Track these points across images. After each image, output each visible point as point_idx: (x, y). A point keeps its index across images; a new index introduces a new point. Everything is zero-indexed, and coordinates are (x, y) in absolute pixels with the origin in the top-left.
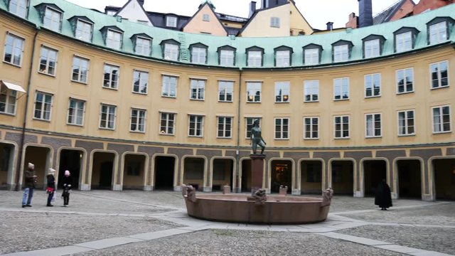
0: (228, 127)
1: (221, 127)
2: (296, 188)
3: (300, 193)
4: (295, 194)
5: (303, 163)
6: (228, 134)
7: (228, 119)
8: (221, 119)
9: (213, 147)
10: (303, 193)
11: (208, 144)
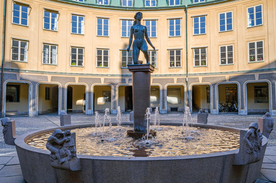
0: (179, 58)
1: (172, 58)
2: (243, 108)
3: (246, 114)
4: (241, 114)
5: (248, 85)
6: (178, 64)
7: (178, 52)
8: (172, 52)
9: (166, 75)
10: (249, 114)
11: (162, 74)
